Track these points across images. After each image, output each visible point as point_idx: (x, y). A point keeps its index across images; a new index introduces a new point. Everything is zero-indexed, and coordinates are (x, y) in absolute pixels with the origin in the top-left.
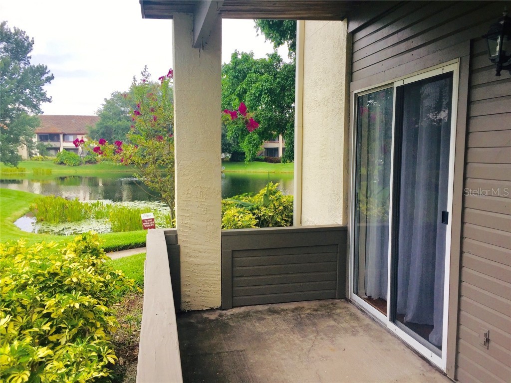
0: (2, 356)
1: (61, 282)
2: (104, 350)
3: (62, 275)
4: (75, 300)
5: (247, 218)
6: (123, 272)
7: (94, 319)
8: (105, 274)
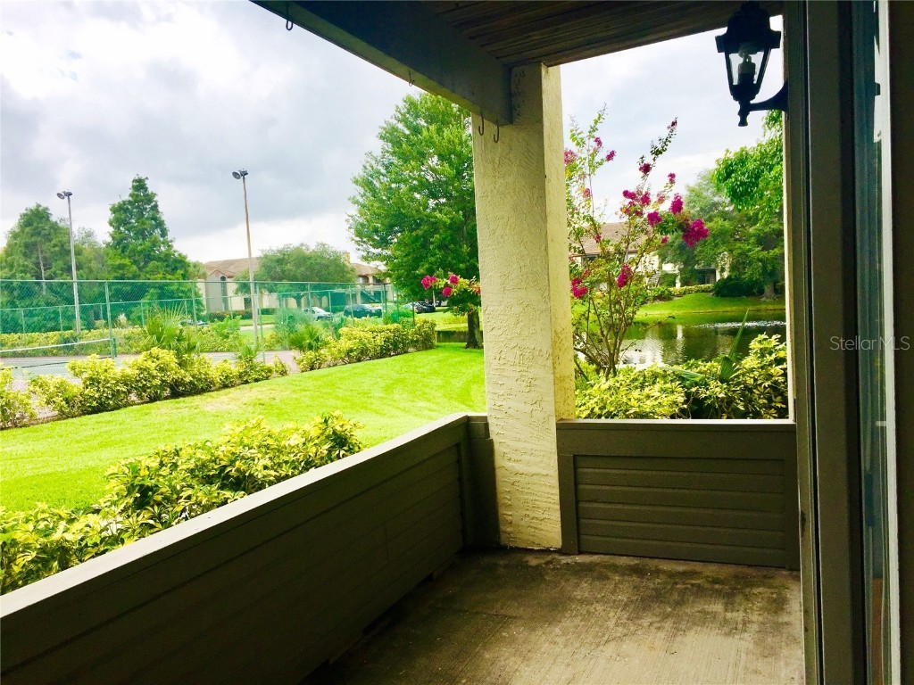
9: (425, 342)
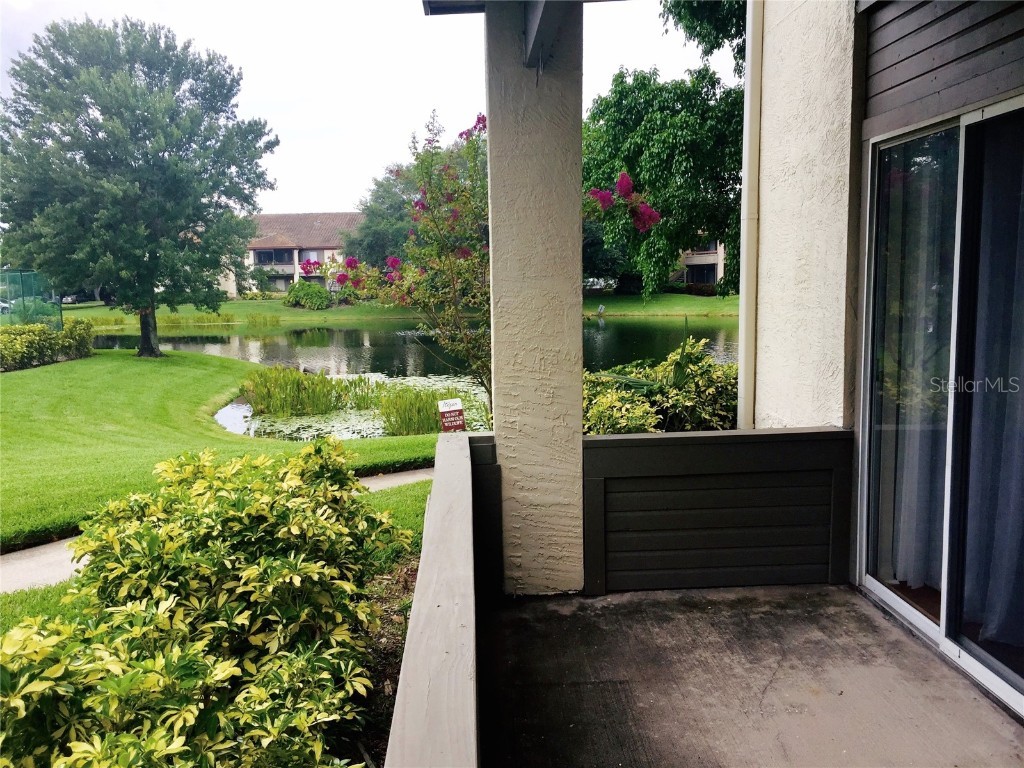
0: (148, 674)
1: (271, 533)
2: (348, 667)
3: (272, 520)
4: (294, 569)
5: (638, 412)
6: (392, 516)
7: (330, 607)
8: (357, 520)
9: (81, 348)
